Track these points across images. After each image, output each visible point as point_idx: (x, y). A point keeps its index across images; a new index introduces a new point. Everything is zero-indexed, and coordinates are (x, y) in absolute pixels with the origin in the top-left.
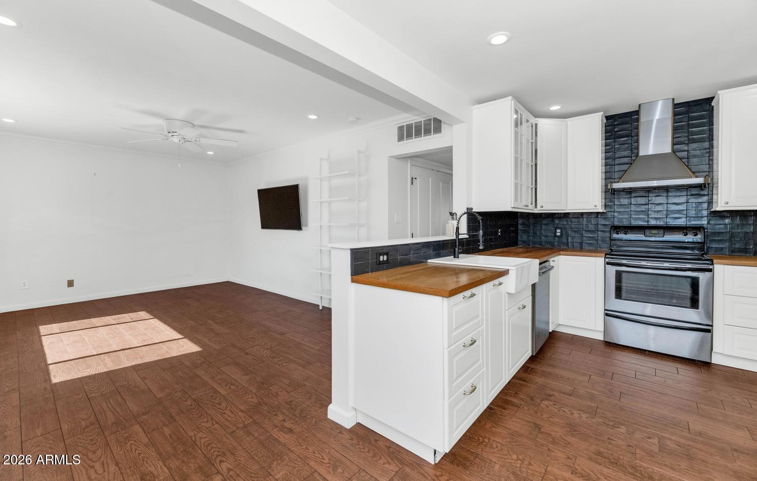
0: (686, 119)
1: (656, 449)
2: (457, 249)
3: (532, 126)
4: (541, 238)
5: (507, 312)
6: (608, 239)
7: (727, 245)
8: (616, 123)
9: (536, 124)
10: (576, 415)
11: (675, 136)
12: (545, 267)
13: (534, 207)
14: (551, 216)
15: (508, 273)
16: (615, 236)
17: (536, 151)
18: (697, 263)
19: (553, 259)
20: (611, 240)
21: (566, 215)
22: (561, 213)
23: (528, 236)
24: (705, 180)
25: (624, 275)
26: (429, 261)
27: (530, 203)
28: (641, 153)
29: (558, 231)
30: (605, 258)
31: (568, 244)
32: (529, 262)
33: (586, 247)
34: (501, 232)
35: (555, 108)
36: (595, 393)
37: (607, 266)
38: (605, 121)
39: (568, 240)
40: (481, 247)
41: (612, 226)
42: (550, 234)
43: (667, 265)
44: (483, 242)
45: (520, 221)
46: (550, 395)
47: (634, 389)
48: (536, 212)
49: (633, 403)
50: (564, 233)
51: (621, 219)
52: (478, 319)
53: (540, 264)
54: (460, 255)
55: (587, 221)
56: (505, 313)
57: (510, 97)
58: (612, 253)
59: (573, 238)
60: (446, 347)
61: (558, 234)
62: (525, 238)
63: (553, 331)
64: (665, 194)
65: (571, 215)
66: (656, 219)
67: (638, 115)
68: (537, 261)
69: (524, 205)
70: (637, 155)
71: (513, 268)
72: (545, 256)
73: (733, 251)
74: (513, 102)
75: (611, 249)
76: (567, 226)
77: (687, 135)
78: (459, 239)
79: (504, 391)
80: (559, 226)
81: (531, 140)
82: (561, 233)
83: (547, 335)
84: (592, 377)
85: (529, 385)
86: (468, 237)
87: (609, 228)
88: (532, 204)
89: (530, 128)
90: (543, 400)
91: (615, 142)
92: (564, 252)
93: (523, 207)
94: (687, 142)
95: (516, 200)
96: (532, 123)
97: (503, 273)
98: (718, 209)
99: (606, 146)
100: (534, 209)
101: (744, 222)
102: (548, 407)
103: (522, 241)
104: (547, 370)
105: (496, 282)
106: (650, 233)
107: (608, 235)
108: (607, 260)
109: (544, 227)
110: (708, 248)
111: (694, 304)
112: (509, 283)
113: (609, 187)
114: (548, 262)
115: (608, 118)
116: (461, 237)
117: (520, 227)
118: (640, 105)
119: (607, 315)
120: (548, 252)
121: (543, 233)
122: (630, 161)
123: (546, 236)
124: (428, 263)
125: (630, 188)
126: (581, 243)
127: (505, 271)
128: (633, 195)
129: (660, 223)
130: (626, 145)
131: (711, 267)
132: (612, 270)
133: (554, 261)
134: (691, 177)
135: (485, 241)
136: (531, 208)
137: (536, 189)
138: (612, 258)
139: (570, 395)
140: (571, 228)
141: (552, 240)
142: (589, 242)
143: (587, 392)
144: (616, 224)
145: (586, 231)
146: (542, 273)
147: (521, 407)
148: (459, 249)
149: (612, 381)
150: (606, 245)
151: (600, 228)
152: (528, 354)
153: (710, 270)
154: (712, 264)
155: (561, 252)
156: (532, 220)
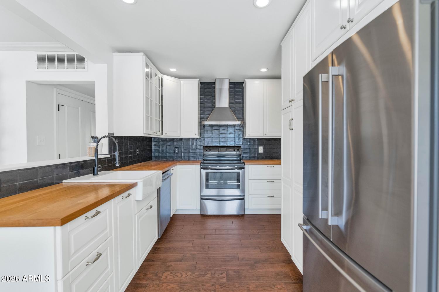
0: (234, 91)
1: (225, 281)
2: (96, 168)
3: (159, 79)
4: (166, 154)
5: (136, 216)
6: (202, 154)
7: (249, 155)
8: (205, 87)
9: (162, 79)
10: (184, 276)
11: (230, 99)
12: (167, 174)
13: (161, 134)
14: (173, 140)
15: (137, 185)
16: (205, 152)
17: (162, 96)
18: (239, 165)
19: (172, 168)
20: (204, 154)
21: (181, 139)
22: (178, 138)
23: (159, 153)
24: (241, 123)
25: (210, 174)
26: (64, 181)
27: (158, 131)
28: (217, 106)
29: (177, 149)
30: (201, 165)
31: (182, 157)
32: (156, 173)
33: (191, 158)
34: (139, 151)
35: (173, 70)
36: (196, 253)
37: (201, 169)
38: (200, 85)
39: (182, 155)
40: (117, 165)
41: (204, 146)
42: (172, 152)
43: (228, 167)
44: (119, 161)
45: (153, 143)
46: (169, 266)
47: (215, 242)
48: (162, 137)
49: (214, 252)
50: (179, 150)
51: (209, 142)
52: (107, 231)
53: (163, 173)
54: (99, 173)
55: (192, 143)
56: (135, 217)
57: (142, 54)
58: (204, 162)
59: (184, 153)
60: (60, 278)
61: (177, 151)
62: (157, 154)
63: (174, 215)
64: (226, 129)
65: (183, 139)
66: (223, 142)
67: (215, 85)
68: (161, 172)
69: (153, 132)
70: (215, 107)
71: (141, 180)
72: (167, 167)
73: (251, 158)
74: (144, 57)
75: (204, 160)
76: (181, 146)
77: (234, 99)
78: (98, 159)
79: (136, 278)
80: (177, 146)
81: (158, 88)
82: (178, 150)
83: (169, 219)
84: (194, 241)
85: (155, 263)
86: (109, 156)
87: (203, 147)
88: (159, 132)
89: (158, 80)
90: (164, 272)
91: (205, 98)
92: (179, 163)
93: (153, 134)
94: (234, 103)
95: (147, 128)
96: (159, 77)
97: (132, 186)
98: (246, 137)
99: (201, 99)
100: (161, 135)
101: (254, 144)
102: (167, 277)
103: (155, 157)
104: (168, 246)
105: (125, 194)
106: (221, 150)
107: (202, 151)
108: (201, 166)
109: (168, 147)
110: (243, 156)
111: (238, 187)
112: (137, 193)
113: (202, 124)
114: (170, 171)
115: (201, 83)
116: (99, 157)
117: (153, 147)
118: (216, 79)
119: (202, 199)
120: (170, 164)
121: (168, 151)
122: (211, 110)
123: (170, 153)
124: (63, 184)
125: (212, 125)
126: (189, 157)
127: (134, 184)
128: (214, 128)
129: (224, 144)
130: (210, 101)
131: (244, 166)
132: (204, 172)
133: (173, 170)
134: (236, 121)
135: (121, 160)
136: (159, 135)
137: (162, 122)
138: (204, 165)
139: (181, 261)
140: (183, 148)
141: (173, 155)
142: (193, 156)
143: (191, 254)
144: (206, 144)
145: (191, 149)
146: (165, 179)
147: (148, 286)
148: (98, 168)
149: (204, 241)
150: (201, 157)
151: (199, 147)
152: (156, 239)
153: (244, 168)
154: (244, 165)
155: (178, 163)
156: (161, 143)
